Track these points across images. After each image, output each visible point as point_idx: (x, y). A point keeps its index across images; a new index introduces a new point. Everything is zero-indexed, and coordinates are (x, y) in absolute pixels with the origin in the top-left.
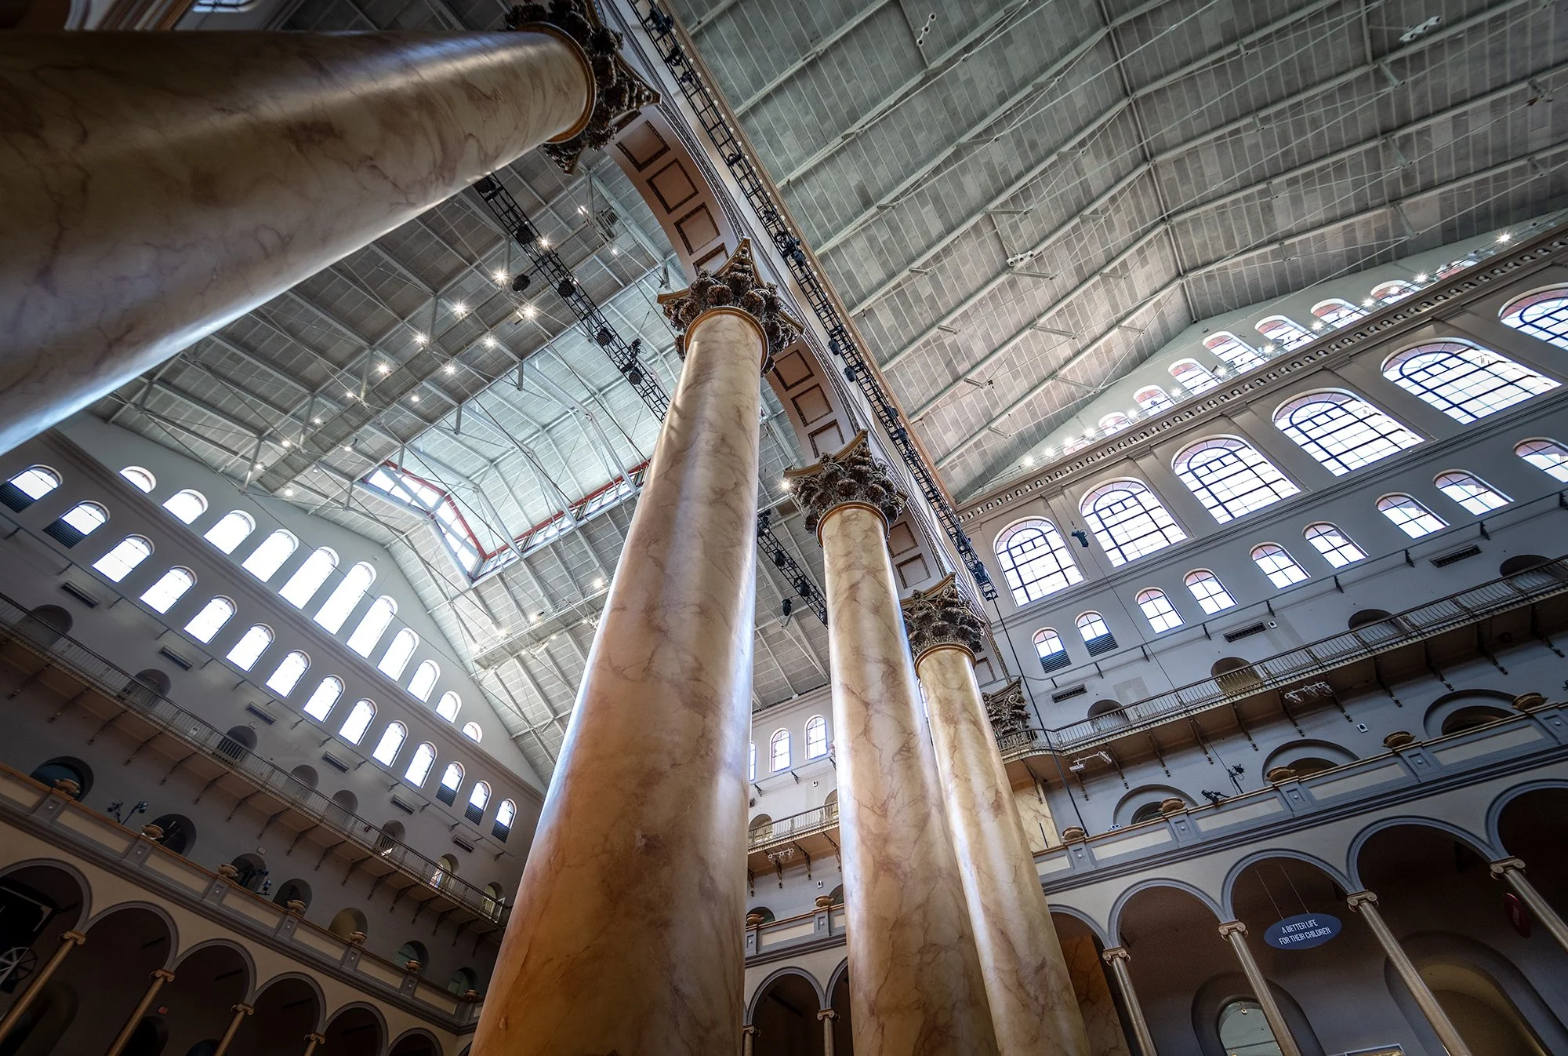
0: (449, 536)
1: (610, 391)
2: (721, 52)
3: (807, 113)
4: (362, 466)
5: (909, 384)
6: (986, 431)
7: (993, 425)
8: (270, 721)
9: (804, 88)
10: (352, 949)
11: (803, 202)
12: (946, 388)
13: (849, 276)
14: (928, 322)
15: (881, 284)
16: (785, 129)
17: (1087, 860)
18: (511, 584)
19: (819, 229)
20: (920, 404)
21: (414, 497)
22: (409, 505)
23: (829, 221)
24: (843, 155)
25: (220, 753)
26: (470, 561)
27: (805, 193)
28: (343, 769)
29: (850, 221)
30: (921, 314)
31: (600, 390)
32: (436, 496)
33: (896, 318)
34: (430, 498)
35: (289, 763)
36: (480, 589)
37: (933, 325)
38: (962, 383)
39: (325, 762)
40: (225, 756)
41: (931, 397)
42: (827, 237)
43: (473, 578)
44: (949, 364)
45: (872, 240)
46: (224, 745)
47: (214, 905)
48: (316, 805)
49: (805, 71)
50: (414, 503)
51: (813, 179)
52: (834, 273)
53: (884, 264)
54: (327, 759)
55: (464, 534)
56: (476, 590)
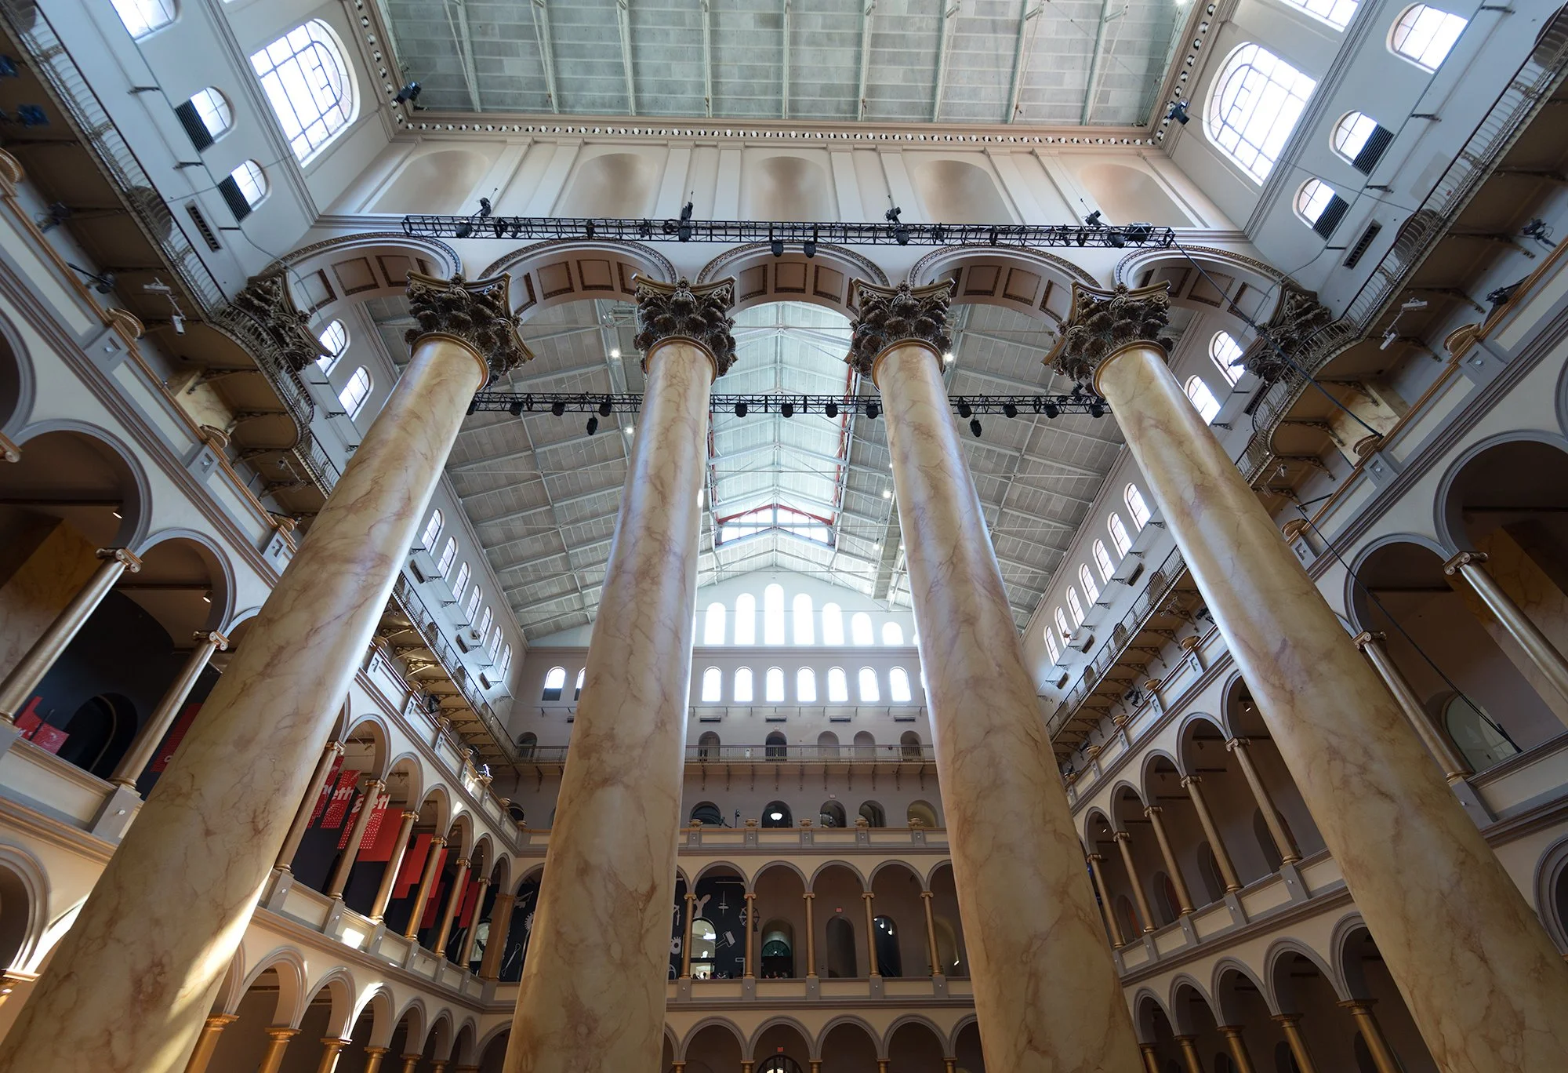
0: (797, 531)
1: (781, 356)
2: (581, 88)
3: (667, 34)
4: (708, 540)
5: (974, 93)
6: (1105, 27)
7: (1108, 12)
8: (783, 720)
9: (645, 23)
10: (915, 832)
11: (735, 94)
12: (1017, 49)
13: (827, 90)
14: (933, 24)
15: (858, 58)
16: (668, 67)
17: (1388, 469)
18: (853, 530)
19: (765, 94)
20: (1005, 96)
21: (757, 525)
22: (757, 533)
23: (767, 77)
24: (722, 19)
25: (769, 758)
26: (822, 534)
27: (730, 85)
28: (848, 721)
29: (780, 53)
30: (920, 29)
31: (776, 362)
32: (770, 512)
33: (901, 63)
34: (766, 517)
35: (812, 738)
36: (842, 548)
37: (941, 21)
38: (1026, 25)
39: (834, 723)
40: (771, 758)
41: (1009, 76)
42: (778, 89)
43: (832, 545)
44: (995, 27)
45: (813, 41)
46: (769, 752)
47: (809, 846)
48: (847, 754)
49: (634, 11)
50: (760, 529)
51: (723, 69)
52: (814, 106)
53: (843, 42)
54: (833, 721)
55: (805, 520)
56: (839, 550)
